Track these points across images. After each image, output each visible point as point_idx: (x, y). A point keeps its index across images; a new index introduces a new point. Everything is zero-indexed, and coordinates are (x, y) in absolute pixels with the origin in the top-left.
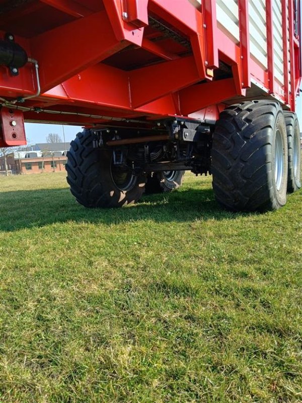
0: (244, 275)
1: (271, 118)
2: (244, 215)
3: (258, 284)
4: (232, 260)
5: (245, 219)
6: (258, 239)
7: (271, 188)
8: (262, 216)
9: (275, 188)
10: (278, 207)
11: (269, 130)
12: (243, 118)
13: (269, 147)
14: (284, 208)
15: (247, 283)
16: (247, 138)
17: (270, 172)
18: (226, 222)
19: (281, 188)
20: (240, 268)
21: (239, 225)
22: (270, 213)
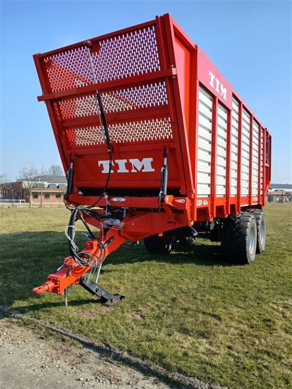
0: (237, 286)
1: (249, 223)
2: (235, 265)
3: (241, 288)
4: (232, 282)
5: (236, 267)
6: (241, 276)
7: (247, 254)
8: (243, 267)
9: (249, 253)
10: (250, 263)
11: (248, 229)
12: (237, 222)
13: (247, 237)
14: (253, 263)
15: (237, 288)
16: (238, 232)
17: (247, 247)
18: (227, 268)
19: (252, 254)
20: (235, 284)
21: (233, 269)
22: (247, 265)
